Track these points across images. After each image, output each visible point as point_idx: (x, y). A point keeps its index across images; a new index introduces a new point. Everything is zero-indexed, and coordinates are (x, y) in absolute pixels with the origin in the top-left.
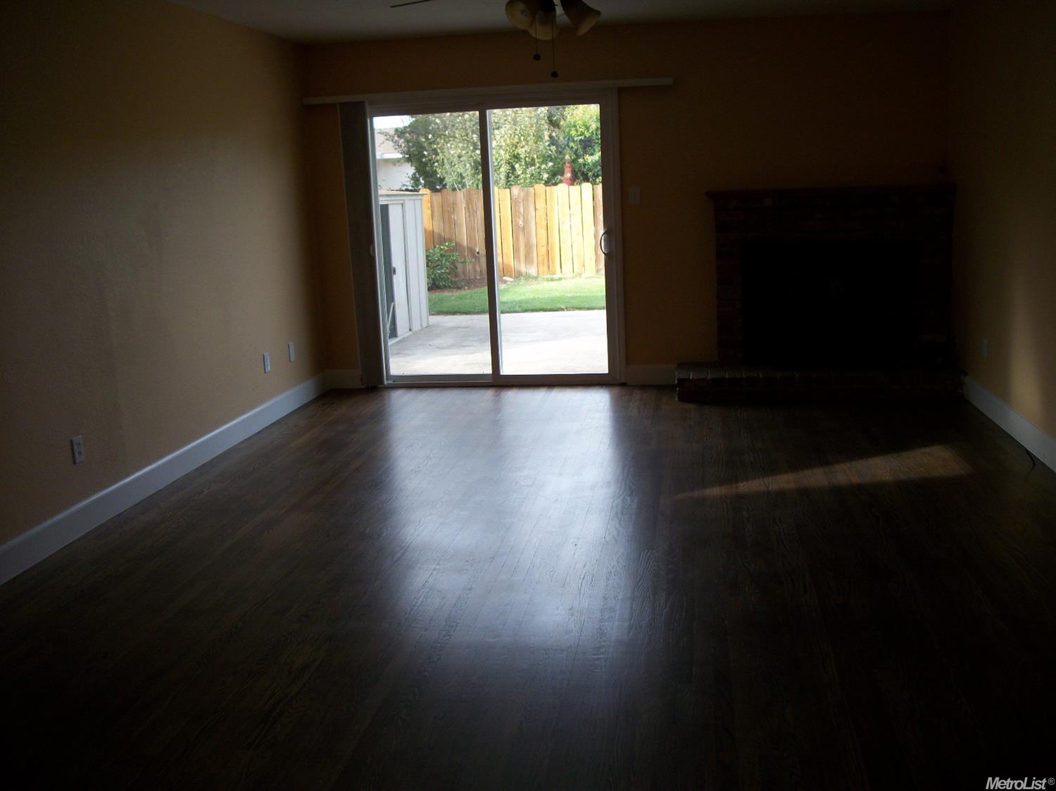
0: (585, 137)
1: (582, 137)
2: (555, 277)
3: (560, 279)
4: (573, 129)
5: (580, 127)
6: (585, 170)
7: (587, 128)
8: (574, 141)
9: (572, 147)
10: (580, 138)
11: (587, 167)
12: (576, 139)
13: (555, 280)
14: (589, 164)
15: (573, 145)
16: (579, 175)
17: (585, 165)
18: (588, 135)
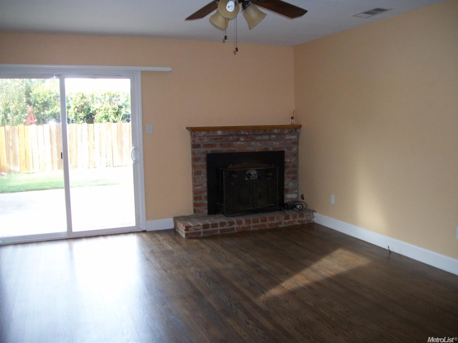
0: (44, 101)
1: (43, 101)
2: (30, 172)
3: (33, 173)
4: (38, 97)
5: (41, 96)
6: (44, 118)
7: (45, 97)
8: (38, 103)
9: (37, 106)
10: (41, 102)
11: (45, 116)
12: (39, 102)
13: (30, 173)
14: (46, 115)
15: (38, 105)
16: (41, 120)
17: (44, 115)
18: (46, 100)
